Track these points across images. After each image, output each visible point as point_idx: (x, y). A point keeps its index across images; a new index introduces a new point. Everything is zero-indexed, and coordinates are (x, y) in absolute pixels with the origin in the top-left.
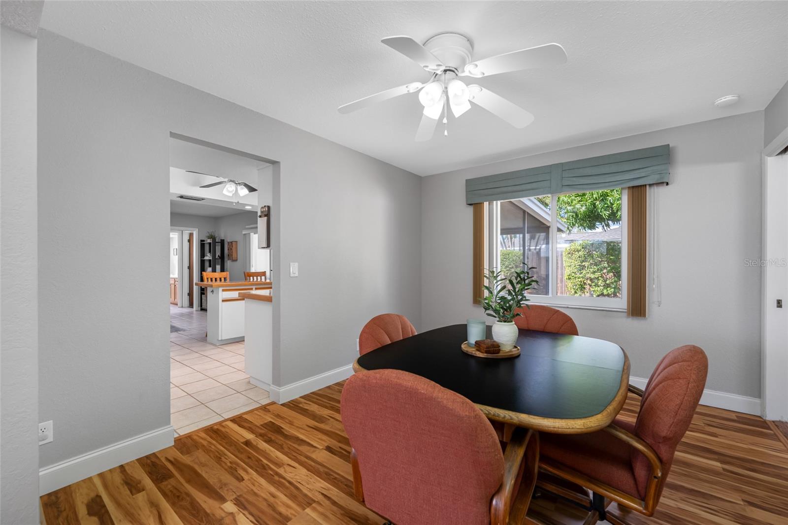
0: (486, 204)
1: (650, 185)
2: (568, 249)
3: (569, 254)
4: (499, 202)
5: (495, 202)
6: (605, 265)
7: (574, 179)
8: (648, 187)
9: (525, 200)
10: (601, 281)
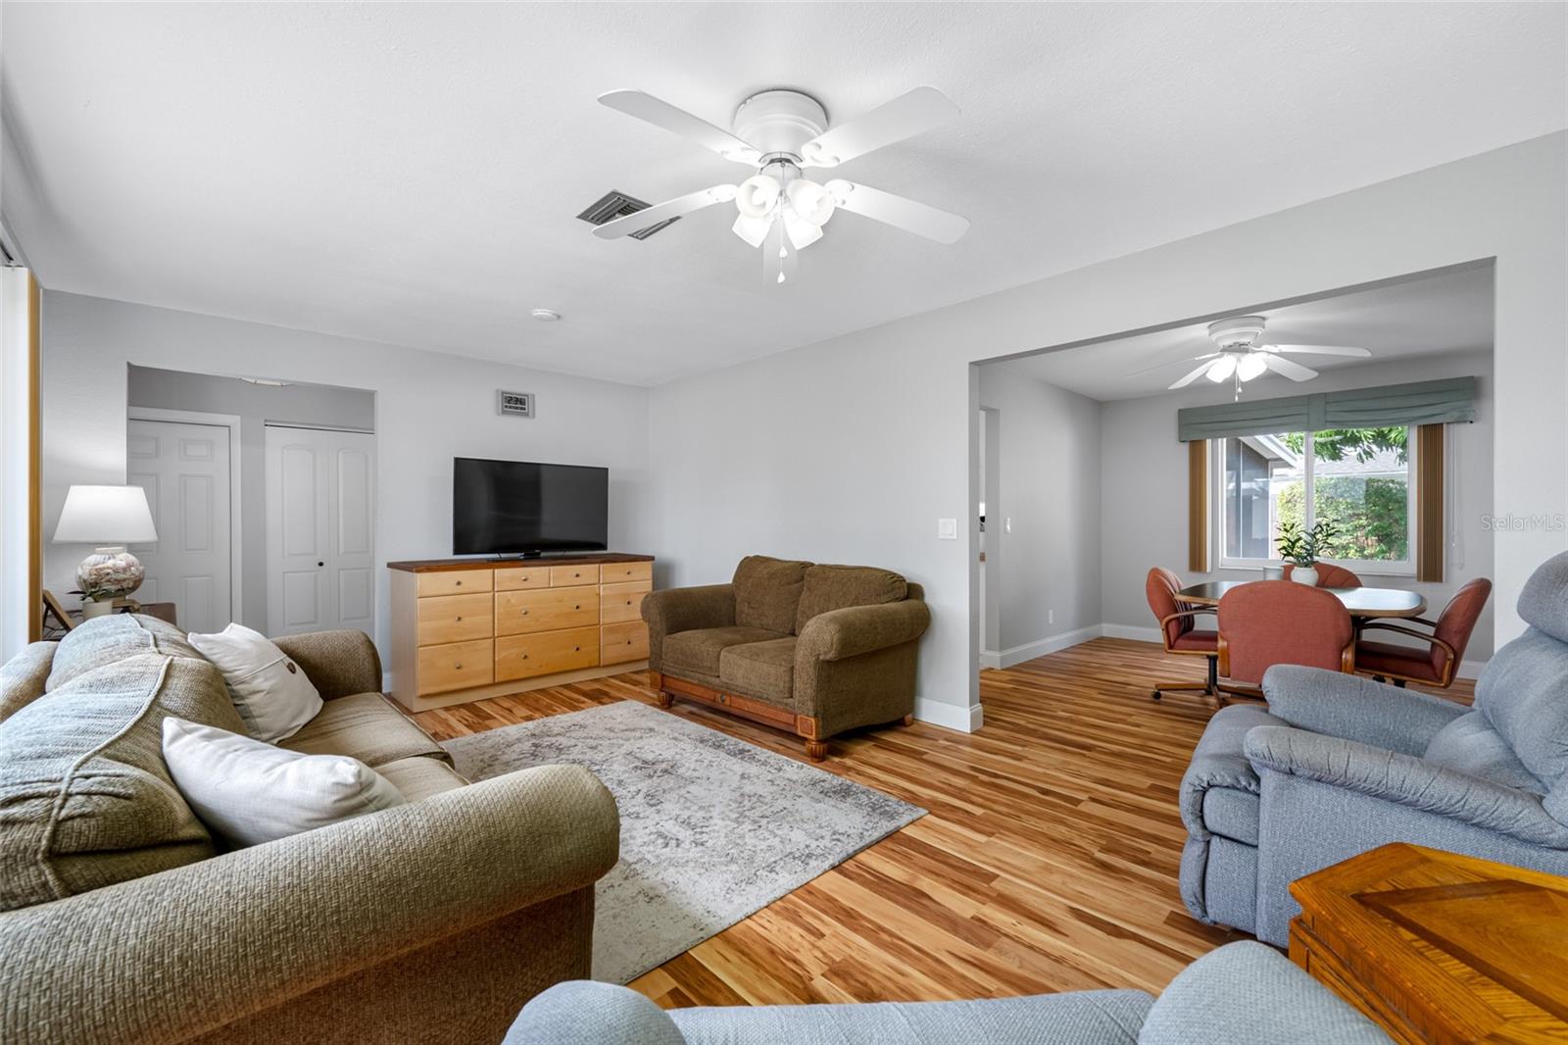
0: (1209, 442)
1: (1448, 423)
2: (1286, 494)
3: (1289, 502)
4: (1225, 440)
5: (1220, 440)
6: (1361, 522)
7: (1342, 414)
8: (1445, 426)
9: (1261, 438)
10: (1353, 551)
